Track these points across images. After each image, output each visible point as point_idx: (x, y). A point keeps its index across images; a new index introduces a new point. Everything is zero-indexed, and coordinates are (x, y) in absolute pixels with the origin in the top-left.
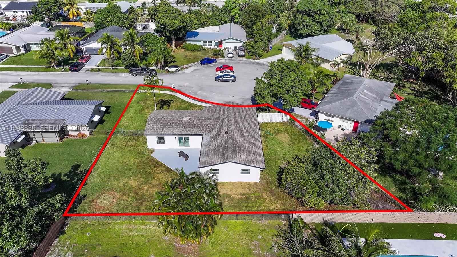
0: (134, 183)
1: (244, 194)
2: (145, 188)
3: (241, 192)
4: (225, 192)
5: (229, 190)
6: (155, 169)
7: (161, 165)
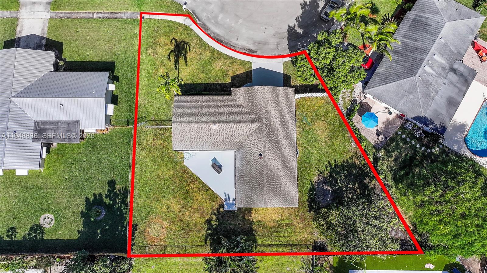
0: (176, 207)
1: (277, 221)
2: (188, 213)
3: (274, 219)
4: (260, 218)
5: (263, 216)
6: (192, 185)
7: (197, 179)
